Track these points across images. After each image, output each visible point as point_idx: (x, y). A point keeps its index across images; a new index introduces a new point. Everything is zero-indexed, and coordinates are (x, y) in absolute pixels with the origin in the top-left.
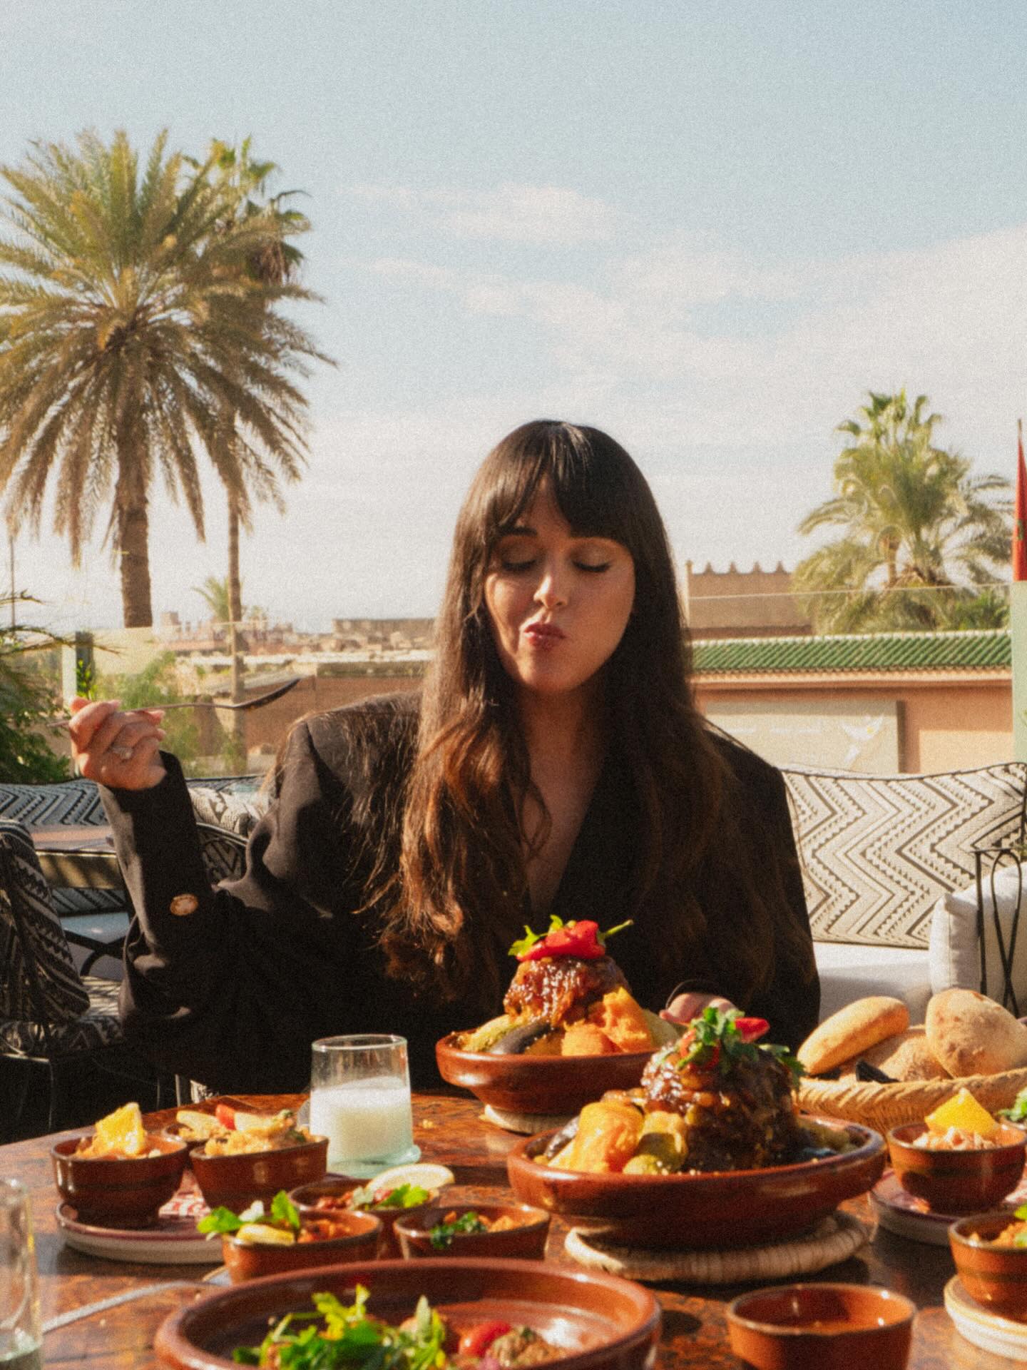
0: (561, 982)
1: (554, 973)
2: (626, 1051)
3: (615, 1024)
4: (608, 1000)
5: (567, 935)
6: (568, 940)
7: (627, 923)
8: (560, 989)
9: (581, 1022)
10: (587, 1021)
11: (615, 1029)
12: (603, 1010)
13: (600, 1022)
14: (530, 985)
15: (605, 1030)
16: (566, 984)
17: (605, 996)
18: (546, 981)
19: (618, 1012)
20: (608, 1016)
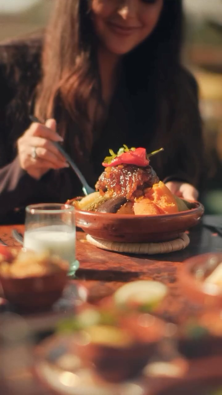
0: (130, 178)
1: (127, 174)
2: (167, 213)
3: (159, 199)
4: (155, 187)
5: (132, 155)
6: (133, 157)
7: (161, 149)
8: (131, 181)
9: (142, 198)
10: (145, 197)
11: (159, 202)
12: (153, 192)
13: (152, 198)
14: (114, 179)
15: (154, 201)
16: (133, 179)
17: (154, 185)
18: (122, 177)
19: (160, 193)
20: (155, 195)
